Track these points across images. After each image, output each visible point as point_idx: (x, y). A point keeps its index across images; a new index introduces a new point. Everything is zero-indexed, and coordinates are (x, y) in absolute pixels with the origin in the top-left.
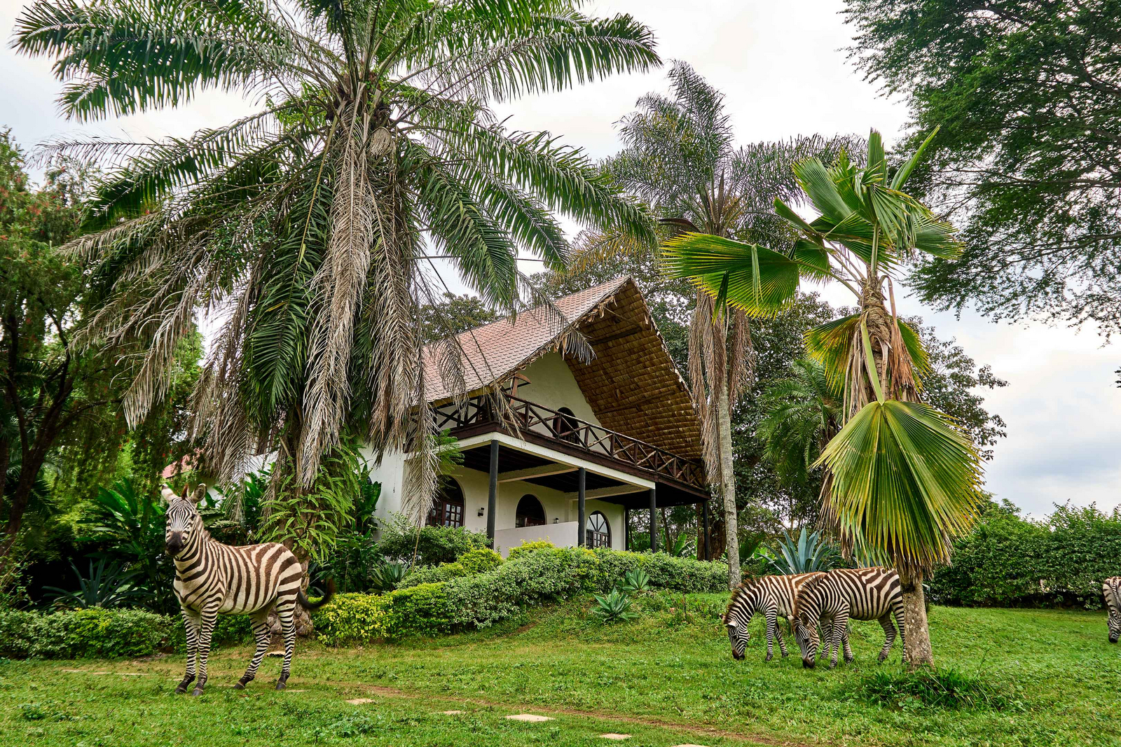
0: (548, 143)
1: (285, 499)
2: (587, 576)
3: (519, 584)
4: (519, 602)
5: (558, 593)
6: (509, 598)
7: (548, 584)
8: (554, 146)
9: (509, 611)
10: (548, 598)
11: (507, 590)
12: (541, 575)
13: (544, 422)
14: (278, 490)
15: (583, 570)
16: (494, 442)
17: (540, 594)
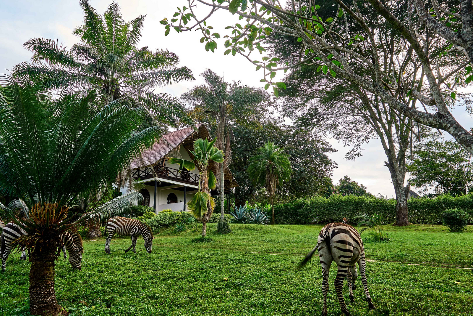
0: (167, 96)
1: (93, 202)
2: (178, 219)
3: (158, 222)
4: (158, 227)
5: (170, 224)
6: (155, 226)
7: (166, 222)
8: (168, 97)
9: (155, 229)
10: (166, 226)
11: (154, 224)
12: (164, 219)
13: (172, 173)
14: (91, 200)
15: (177, 218)
16: (156, 180)
17: (164, 224)
